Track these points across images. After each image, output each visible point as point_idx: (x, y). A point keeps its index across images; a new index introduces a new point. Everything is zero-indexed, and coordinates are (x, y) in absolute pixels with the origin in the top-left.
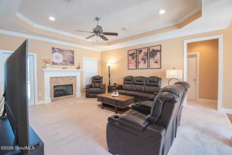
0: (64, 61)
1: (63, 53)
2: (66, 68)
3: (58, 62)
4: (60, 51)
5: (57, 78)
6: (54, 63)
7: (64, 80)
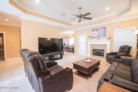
0: (98, 35)
1: (98, 31)
2: (99, 39)
3: (95, 36)
4: (96, 30)
5: (94, 45)
6: (93, 37)
7: (98, 46)
